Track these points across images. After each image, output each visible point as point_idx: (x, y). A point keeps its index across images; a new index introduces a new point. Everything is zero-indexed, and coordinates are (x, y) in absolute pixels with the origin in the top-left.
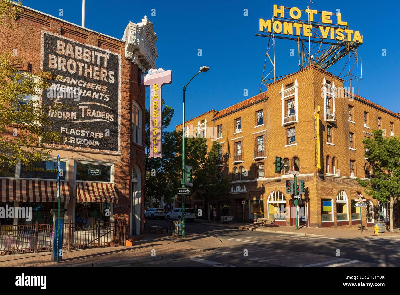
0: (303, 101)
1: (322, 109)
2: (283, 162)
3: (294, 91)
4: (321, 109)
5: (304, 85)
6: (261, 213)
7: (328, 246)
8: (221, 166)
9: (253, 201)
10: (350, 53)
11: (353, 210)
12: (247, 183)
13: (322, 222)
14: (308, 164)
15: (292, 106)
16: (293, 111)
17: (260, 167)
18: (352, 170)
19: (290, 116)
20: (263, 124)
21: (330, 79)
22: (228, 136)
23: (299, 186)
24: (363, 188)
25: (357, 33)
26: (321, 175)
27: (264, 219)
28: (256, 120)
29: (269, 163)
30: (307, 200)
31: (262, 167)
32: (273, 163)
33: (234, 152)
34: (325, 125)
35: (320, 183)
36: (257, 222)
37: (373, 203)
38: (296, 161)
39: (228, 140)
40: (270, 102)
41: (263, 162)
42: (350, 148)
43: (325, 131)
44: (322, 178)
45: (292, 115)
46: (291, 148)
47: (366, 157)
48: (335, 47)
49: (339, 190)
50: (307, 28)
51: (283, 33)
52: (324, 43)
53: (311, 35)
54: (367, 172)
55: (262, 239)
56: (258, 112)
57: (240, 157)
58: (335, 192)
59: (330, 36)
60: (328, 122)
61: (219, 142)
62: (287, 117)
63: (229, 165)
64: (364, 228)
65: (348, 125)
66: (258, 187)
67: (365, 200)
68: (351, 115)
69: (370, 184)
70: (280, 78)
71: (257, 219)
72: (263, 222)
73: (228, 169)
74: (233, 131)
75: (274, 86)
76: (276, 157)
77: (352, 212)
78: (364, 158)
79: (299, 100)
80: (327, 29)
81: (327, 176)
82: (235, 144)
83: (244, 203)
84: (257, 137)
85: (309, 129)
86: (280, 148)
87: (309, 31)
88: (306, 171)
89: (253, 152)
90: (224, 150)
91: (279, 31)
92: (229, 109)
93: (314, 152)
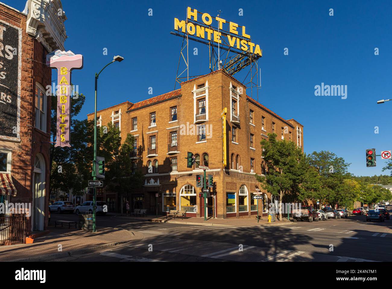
0: (212, 102)
1: (229, 111)
2: (195, 157)
3: (205, 91)
4: (227, 111)
5: (214, 87)
6: (173, 206)
7: (231, 235)
8: (136, 159)
9: (166, 194)
10: (252, 64)
11: (252, 202)
12: (161, 176)
13: (227, 213)
14: (216, 160)
15: (203, 105)
16: (204, 111)
17: (174, 161)
18: (252, 166)
19: (201, 115)
20: (176, 120)
21: (235, 84)
22: (143, 129)
23: (208, 180)
24: (260, 183)
25: (258, 47)
26: (227, 170)
27: (176, 211)
28: (170, 116)
29: (182, 157)
30: (215, 193)
31: (175, 162)
32: (185, 158)
33: (149, 145)
34: (231, 125)
35: (226, 178)
36: (169, 214)
37: (267, 196)
38: (206, 157)
39: (142, 133)
40: (184, 99)
41: (176, 157)
42: (251, 148)
43: (230, 131)
44: (228, 173)
45: (203, 113)
46: (201, 145)
47: (263, 156)
48: (240, 57)
49: (241, 184)
50: (217, 35)
51: (196, 35)
52: (231, 51)
53: (220, 42)
54: (263, 169)
55: (173, 230)
56: (172, 108)
57: (155, 151)
58: (238, 186)
59: (236, 46)
60: (233, 123)
61: (133, 135)
62: (199, 115)
63: (143, 158)
64: (260, 218)
65: (249, 127)
66: (171, 180)
67: (261, 193)
68: (252, 119)
69: (266, 179)
70: (193, 78)
71: (170, 211)
72: (175, 214)
73: (142, 162)
74: (148, 124)
75: (187, 85)
76: (188, 152)
77: (251, 204)
78: (262, 157)
79: (209, 100)
80: (234, 38)
81: (232, 172)
82: (149, 138)
83: (157, 195)
84: (170, 132)
85: (218, 128)
86: (192, 145)
87: (219, 38)
88: (214, 166)
89: (167, 146)
90: (139, 143)
91: (192, 33)
92: (144, 102)
93: (221, 150)
